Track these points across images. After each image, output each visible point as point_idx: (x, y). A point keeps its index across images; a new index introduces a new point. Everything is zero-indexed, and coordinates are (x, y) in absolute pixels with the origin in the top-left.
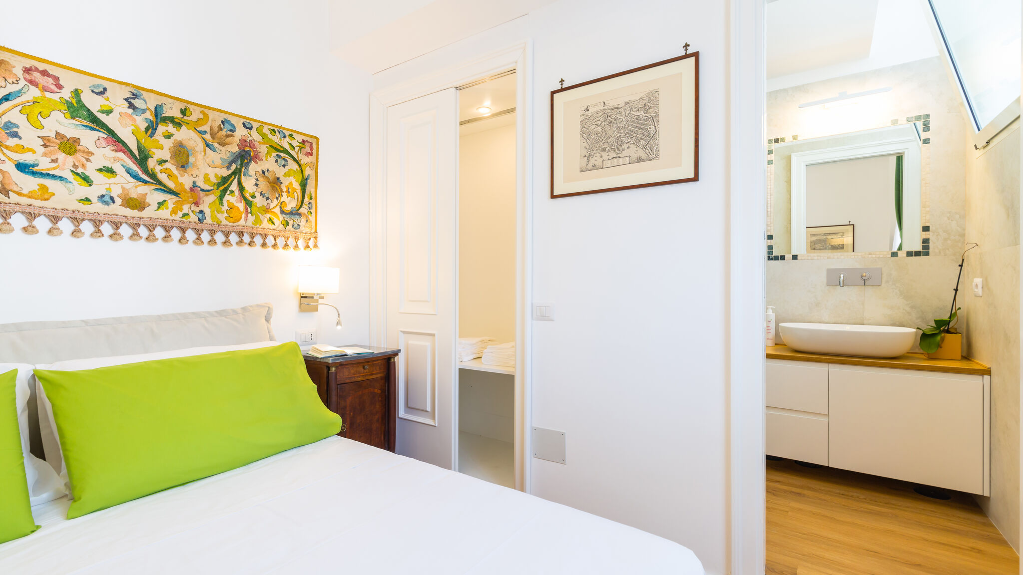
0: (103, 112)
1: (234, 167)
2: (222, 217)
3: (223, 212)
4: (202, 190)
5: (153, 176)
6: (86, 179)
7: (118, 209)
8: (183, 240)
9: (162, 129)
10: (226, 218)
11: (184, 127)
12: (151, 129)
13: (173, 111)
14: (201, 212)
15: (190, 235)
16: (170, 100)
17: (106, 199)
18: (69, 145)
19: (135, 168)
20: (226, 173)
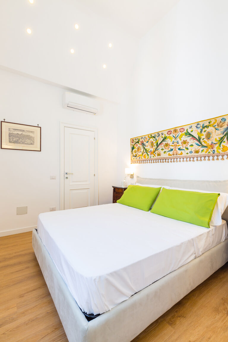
0: (191, 132)
1: (225, 132)
2: (220, 151)
3: (220, 149)
4: (215, 144)
5: (201, 143)
6: (187, 149)
7: (193, 154)
8: (209, 160)
9: (204, 130)
10: (222, 151)
11: (210, 127)
12: (201, 131)
13: (207, 124)
14: (214, 150)
15: (211, 158)
16: (206, 121)
17: (191, 152)
18: (185, 142)
19: (198, 143)
20: (222, 136)
